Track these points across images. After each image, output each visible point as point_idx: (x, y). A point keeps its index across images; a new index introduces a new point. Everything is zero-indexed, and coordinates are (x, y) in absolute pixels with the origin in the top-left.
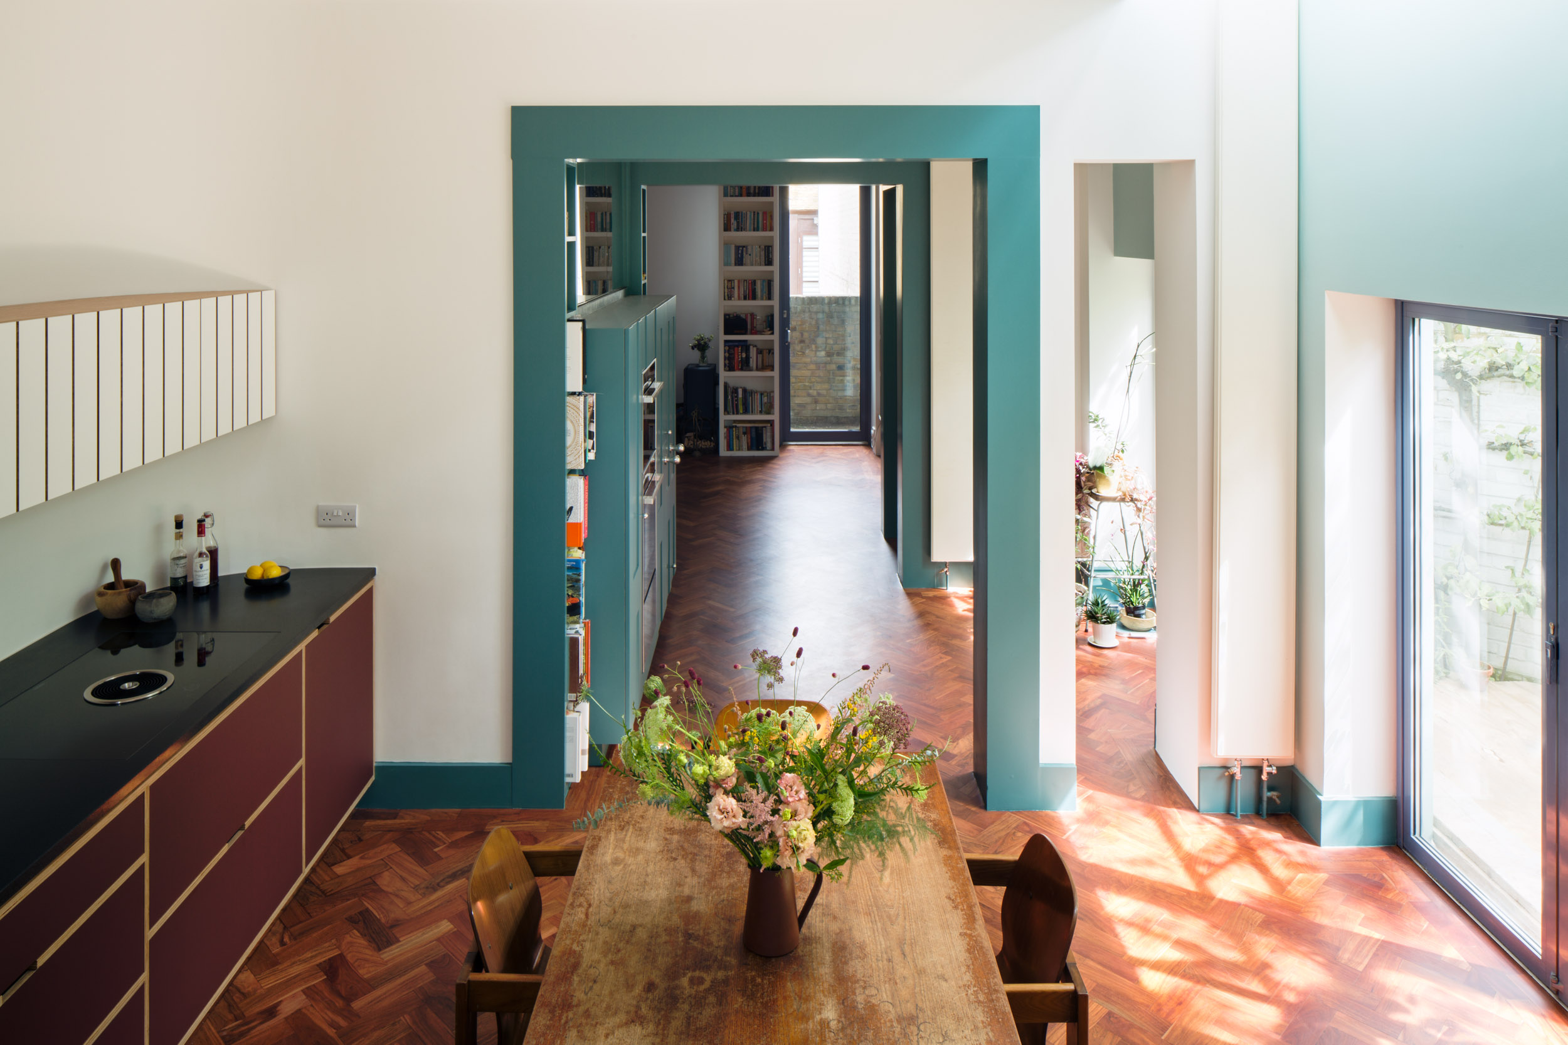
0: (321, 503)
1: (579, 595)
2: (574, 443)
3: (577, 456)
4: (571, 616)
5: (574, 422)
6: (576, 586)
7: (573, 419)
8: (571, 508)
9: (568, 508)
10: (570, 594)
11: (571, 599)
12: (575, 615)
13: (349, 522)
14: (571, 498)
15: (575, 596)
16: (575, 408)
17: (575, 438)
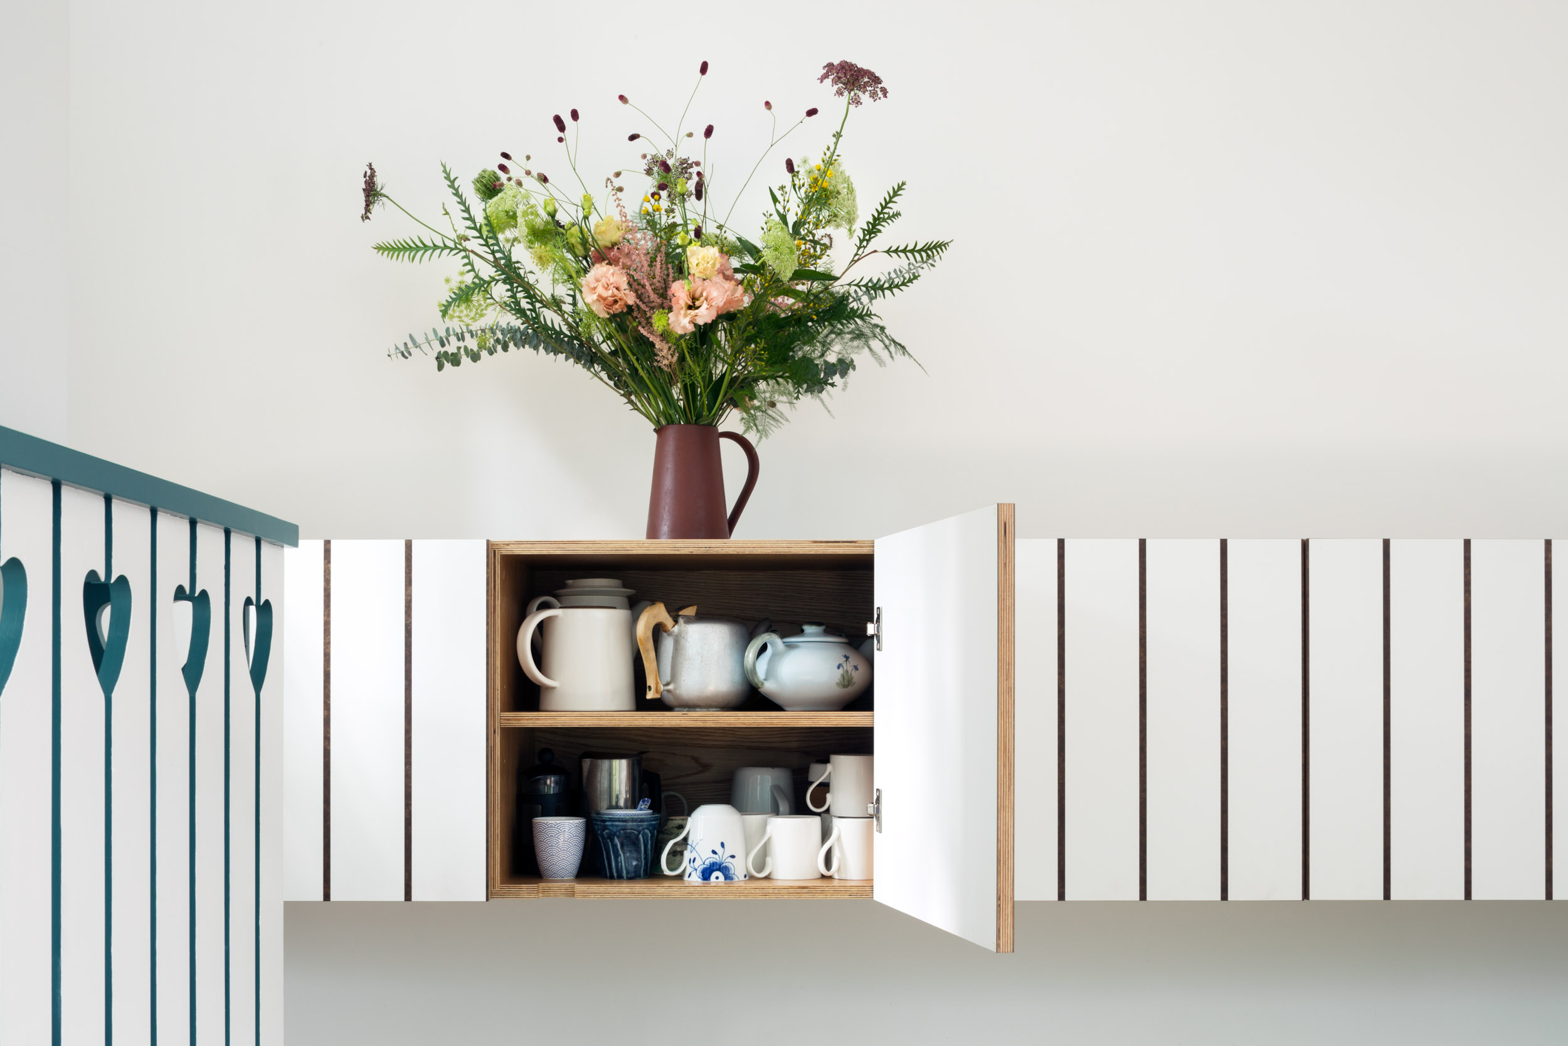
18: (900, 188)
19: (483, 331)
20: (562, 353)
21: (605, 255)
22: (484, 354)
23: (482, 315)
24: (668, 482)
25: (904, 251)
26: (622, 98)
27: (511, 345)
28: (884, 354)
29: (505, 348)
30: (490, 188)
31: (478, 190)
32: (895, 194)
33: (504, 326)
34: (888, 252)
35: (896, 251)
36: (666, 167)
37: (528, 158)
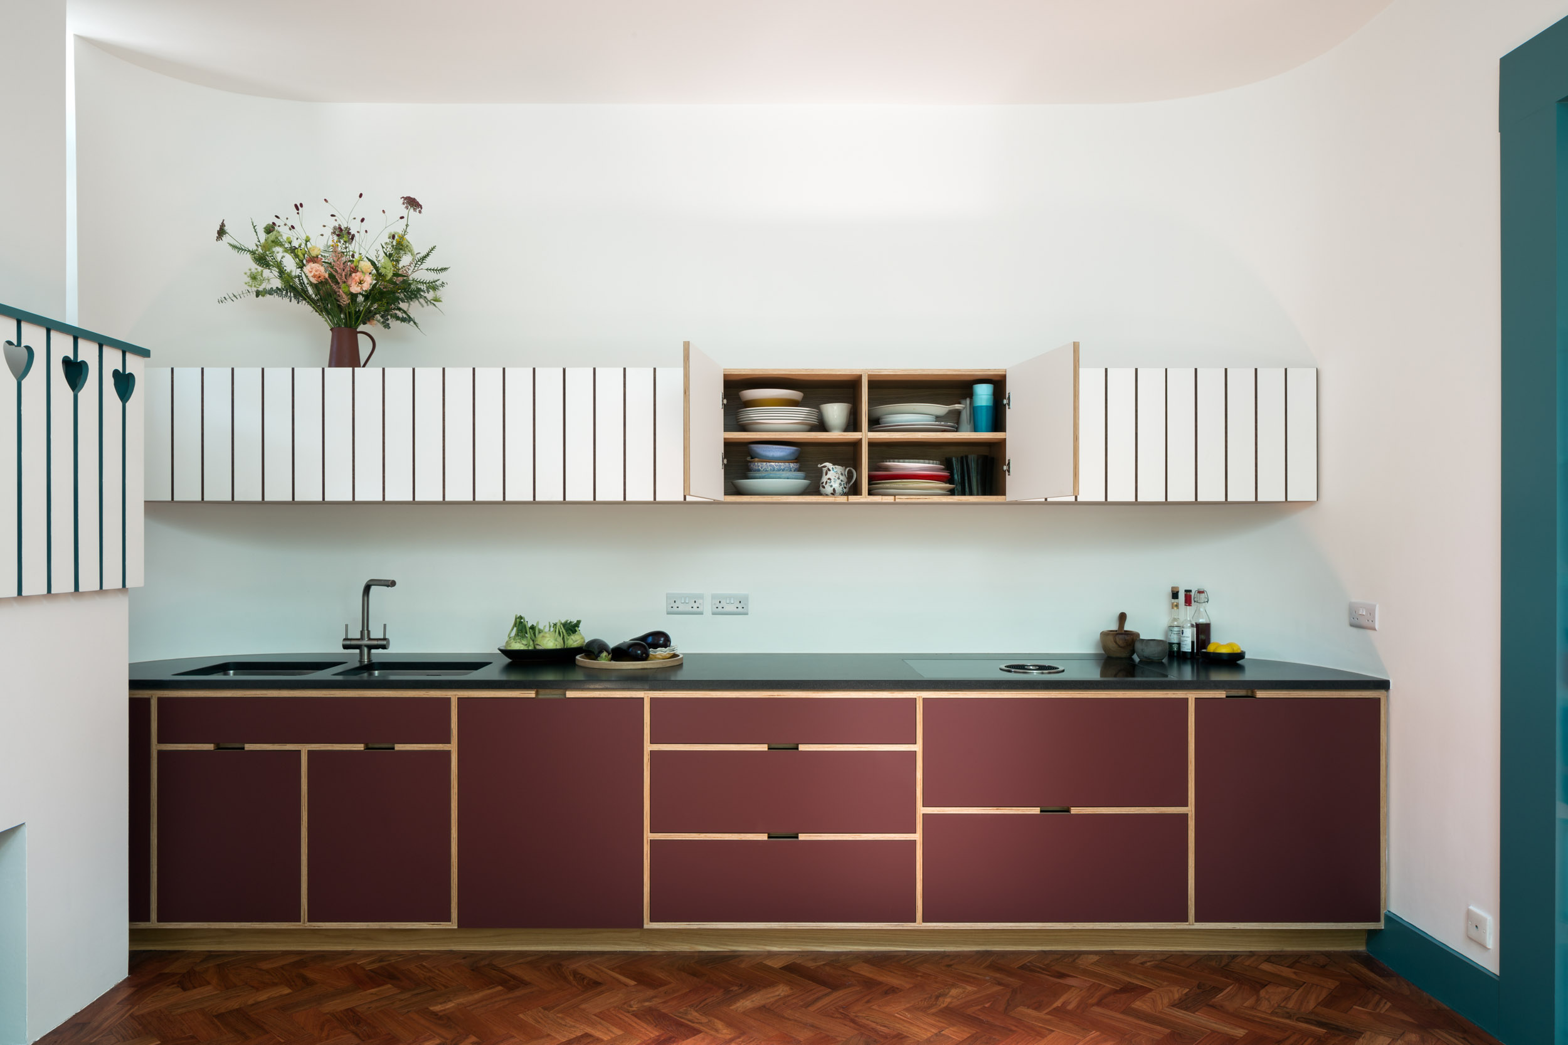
0: (1353, 600)
13: (1370, 624)
18: (434, 248)
20: (298, 298)
21: (314, 259)
24: (335, 348)
25: (433, 270)
26: (325, 200)
28: (425, 304)
30: (269, 229)
31: (265, 232)
32: (432, 250)
34: (427, 269)
35: (430, 270)
36: (341, 230)
37: (287, 219)
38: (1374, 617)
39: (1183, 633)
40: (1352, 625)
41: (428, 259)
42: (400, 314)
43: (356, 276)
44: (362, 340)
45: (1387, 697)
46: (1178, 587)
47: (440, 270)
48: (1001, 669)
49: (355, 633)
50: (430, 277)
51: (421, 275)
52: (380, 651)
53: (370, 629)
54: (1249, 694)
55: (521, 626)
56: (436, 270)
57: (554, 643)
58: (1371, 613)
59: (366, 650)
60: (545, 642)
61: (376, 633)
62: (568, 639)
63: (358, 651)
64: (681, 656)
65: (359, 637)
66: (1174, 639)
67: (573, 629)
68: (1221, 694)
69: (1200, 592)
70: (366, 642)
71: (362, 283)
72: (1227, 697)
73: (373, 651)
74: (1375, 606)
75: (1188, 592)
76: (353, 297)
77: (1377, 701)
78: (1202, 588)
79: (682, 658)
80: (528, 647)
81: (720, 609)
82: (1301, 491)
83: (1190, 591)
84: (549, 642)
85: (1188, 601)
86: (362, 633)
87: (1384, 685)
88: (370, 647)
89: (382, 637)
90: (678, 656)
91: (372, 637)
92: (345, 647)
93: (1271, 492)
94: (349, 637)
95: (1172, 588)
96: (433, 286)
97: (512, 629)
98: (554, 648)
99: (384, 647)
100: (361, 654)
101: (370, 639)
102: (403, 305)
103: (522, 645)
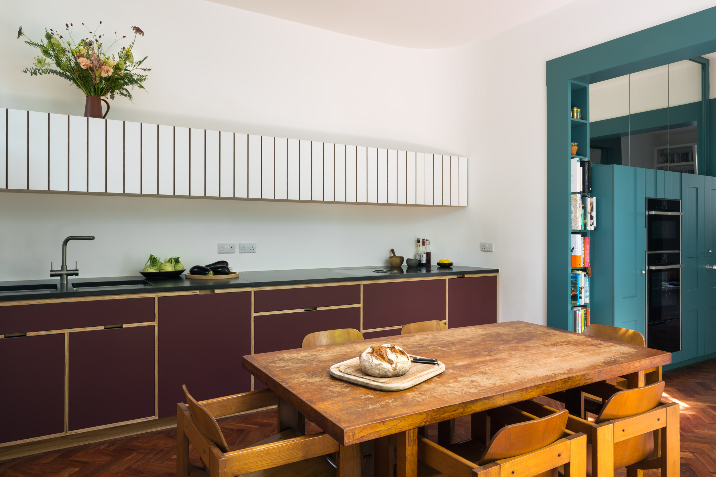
0: (482, 242)
1: (577, 291)
2: (575, 217)
3: (576, 223)
4: (573, 300)
5: (575, 207)
6: (575, 286)
7: (574, 205)
8: (573, 248)
9: (572, 248)
10: (573, 290)
11: (573, 292)
12: (575, 301)
13: (490, 250)
14: (573, 244)
15: (575, 291)
16: (575, 200)
17: (575, 215)
18: (148, 57)
19: (45, 69)
20: (64, 76)
22: (43, 74)
23: (44, 66)
24: (89, 107)
25: (144, 69)
27: (50, 73)
28: (139, 88)
29: (49, 73)
32: (145, 58)
33: (50, 69)
34: (141, 69)
38: (492, 247)
39: (422, 256)
40: (482, 251)
41: (143, 64)
42: (124, 92)
43: (105, 68)
44: (103, 104)
45: (498, 275)
46: (420, 239)
47: (148, 70)
48: (373, 272)
49: (57, 267)
50: (143, 73)
51: (136, 72)
52: (74, 277)
53: (67, 265)
54: (462, 276)
55: (153, 261)
56: (146, 70)
57: (172, 269)
58: (491, 246)
59: (65, 276)
60: (167, 268)
61: (71, 266)
62: (176, 266)
63: (59, 278)
64: (238, 273)
65: (60, 269)
66: (418, 258)
67: (177, 261)
68: (455, 277)
69: (427, 240)
70: (65, 272)
71: (107, 72)
72: (457, 278)
73: (69, 277)
74: (492, 244)
75: (423, 240)
76: (101, 78)
77: (495, 277)
78: (428, 238)
79: (239, 274)
80: (157, 271)
81: (243, 251)
82: (463, 203)
83: (424, 240)
84: (169, 268)
85: (424, 244)
86: (62, 267)
87: (497, 271)
88: (68, 275)
89: (75, 269)
90: (237, 273)
91: (68, 269)
92: (52, 275)
93: (455, 203)
94: (53, 270)
95: (418, 239)
96: (141, 79)
97: (148, 262)
98: (172, 271)
99: (77, 274)
100: (62, 279)
101: (67, 270)
102: (125, 87)
103: (154, 270)
